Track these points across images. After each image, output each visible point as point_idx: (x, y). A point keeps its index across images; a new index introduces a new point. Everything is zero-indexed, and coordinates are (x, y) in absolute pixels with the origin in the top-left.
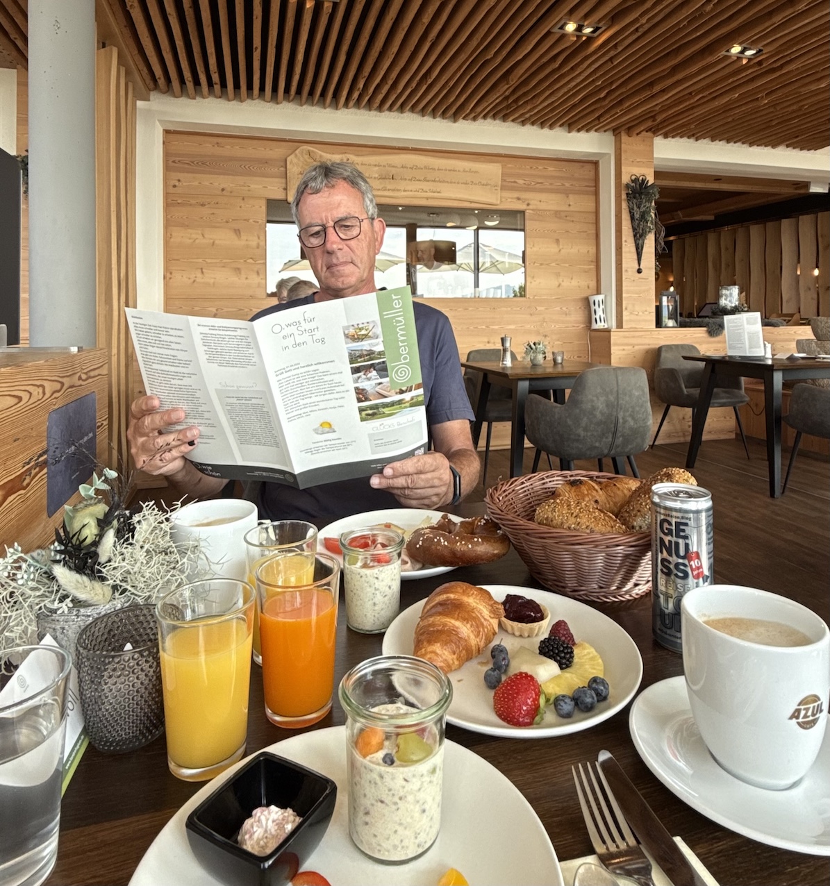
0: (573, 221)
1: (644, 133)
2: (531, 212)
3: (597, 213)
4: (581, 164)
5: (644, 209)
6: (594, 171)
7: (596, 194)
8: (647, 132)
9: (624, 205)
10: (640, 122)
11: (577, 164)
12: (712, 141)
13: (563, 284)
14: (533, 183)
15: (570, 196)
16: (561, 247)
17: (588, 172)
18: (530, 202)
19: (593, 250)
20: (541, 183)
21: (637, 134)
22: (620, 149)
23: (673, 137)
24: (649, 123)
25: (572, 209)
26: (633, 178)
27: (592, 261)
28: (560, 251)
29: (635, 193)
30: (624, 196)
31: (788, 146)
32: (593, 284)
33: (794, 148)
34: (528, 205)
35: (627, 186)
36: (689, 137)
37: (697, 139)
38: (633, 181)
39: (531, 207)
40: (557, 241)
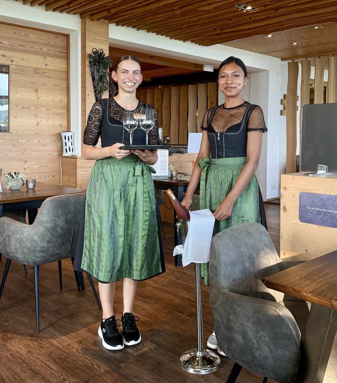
0: (49, 77)
1: (102, 20)
2: (14, 67)
3: (68, 72)
4: (56, 35)
5: (102, 73)
6: (66, 42)
7: (68, 58)
8: (104, 19)
9: (88, 69)
10: (99, 12)
11: (53, 35)
12: (148, 32)
13: (40, 123)
14: (16, 45)
15: (47, 57)
16: (39, 95)
17: (60, 41)
18: (13, 59)
19: (65, 100)
20: (23, 46)
21: (98, 20)
22: (85, 28)
23: (122, 25)
24: (105, 14)
25: (48, 67)
26: (94, 50)
27: (64, 107)
28: (38, 98)
29: (96, 62)
30: (87, 63)
31: (192, 42)
32: (65, 124)
33: (195, 43)
34: (12, 61)
35: (90, 56)
36: (133, 27)
37: (138, 29)
38: (94, 53)
39: (14, 63)
40: (36, 90)
